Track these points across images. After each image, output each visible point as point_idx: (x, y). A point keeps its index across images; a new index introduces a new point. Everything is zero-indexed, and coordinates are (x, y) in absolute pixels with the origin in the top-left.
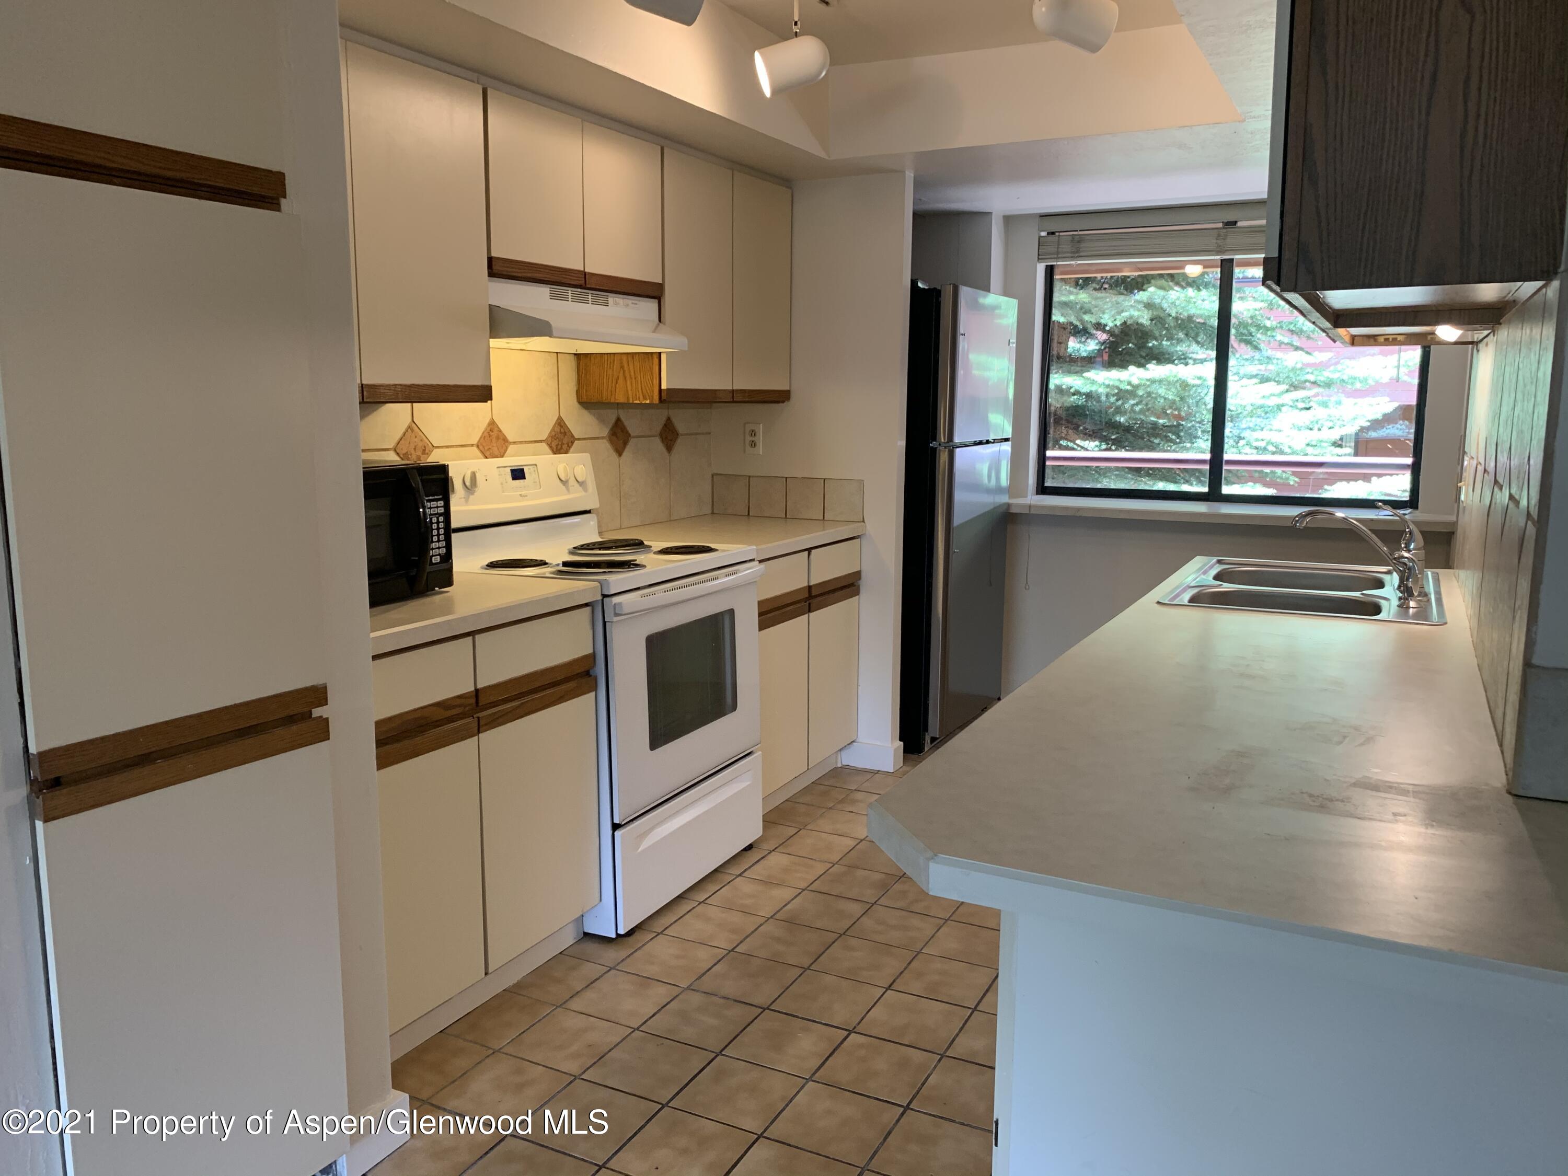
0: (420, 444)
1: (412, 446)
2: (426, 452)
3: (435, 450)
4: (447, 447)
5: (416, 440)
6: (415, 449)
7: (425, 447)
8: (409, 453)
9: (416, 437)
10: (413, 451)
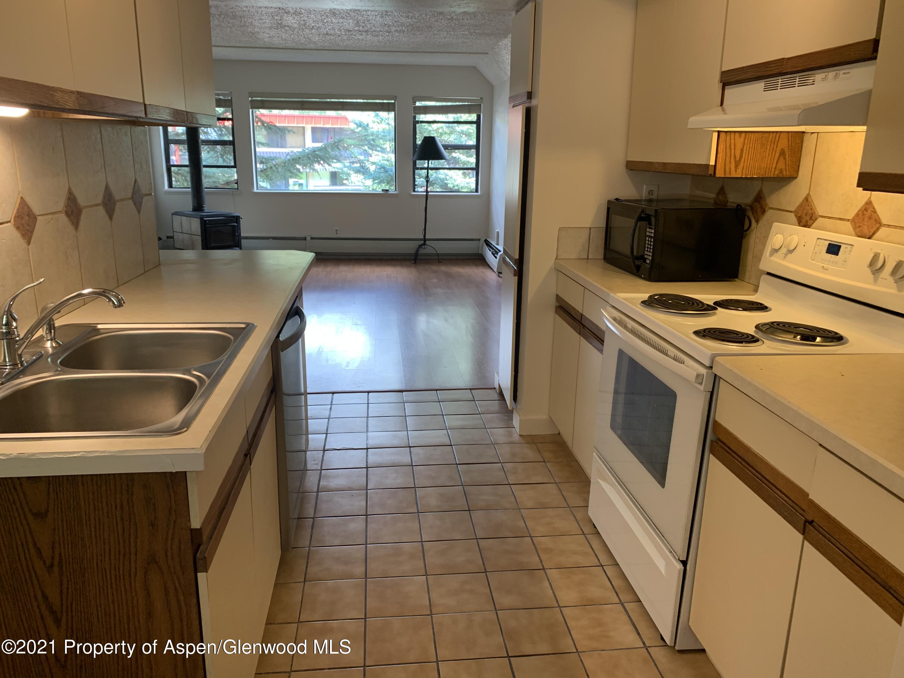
0: (810, 212)
1: (805, 212)
2: (813, 218)
3: (820, 219)
4: (829, 218)
5: (808, 207)
6: (806, 215)
7: (812, 214)
8: (802, 217)
9: (808, 206)
10: (804, 216)
